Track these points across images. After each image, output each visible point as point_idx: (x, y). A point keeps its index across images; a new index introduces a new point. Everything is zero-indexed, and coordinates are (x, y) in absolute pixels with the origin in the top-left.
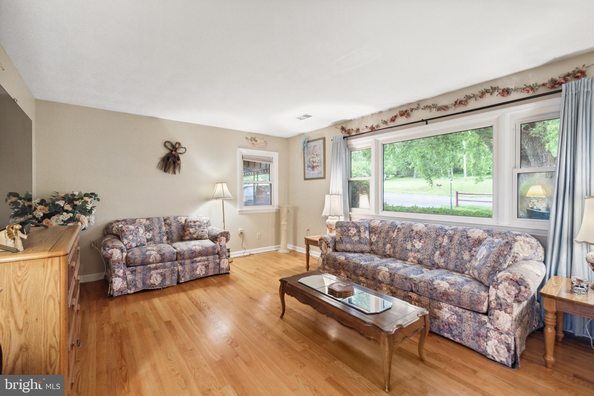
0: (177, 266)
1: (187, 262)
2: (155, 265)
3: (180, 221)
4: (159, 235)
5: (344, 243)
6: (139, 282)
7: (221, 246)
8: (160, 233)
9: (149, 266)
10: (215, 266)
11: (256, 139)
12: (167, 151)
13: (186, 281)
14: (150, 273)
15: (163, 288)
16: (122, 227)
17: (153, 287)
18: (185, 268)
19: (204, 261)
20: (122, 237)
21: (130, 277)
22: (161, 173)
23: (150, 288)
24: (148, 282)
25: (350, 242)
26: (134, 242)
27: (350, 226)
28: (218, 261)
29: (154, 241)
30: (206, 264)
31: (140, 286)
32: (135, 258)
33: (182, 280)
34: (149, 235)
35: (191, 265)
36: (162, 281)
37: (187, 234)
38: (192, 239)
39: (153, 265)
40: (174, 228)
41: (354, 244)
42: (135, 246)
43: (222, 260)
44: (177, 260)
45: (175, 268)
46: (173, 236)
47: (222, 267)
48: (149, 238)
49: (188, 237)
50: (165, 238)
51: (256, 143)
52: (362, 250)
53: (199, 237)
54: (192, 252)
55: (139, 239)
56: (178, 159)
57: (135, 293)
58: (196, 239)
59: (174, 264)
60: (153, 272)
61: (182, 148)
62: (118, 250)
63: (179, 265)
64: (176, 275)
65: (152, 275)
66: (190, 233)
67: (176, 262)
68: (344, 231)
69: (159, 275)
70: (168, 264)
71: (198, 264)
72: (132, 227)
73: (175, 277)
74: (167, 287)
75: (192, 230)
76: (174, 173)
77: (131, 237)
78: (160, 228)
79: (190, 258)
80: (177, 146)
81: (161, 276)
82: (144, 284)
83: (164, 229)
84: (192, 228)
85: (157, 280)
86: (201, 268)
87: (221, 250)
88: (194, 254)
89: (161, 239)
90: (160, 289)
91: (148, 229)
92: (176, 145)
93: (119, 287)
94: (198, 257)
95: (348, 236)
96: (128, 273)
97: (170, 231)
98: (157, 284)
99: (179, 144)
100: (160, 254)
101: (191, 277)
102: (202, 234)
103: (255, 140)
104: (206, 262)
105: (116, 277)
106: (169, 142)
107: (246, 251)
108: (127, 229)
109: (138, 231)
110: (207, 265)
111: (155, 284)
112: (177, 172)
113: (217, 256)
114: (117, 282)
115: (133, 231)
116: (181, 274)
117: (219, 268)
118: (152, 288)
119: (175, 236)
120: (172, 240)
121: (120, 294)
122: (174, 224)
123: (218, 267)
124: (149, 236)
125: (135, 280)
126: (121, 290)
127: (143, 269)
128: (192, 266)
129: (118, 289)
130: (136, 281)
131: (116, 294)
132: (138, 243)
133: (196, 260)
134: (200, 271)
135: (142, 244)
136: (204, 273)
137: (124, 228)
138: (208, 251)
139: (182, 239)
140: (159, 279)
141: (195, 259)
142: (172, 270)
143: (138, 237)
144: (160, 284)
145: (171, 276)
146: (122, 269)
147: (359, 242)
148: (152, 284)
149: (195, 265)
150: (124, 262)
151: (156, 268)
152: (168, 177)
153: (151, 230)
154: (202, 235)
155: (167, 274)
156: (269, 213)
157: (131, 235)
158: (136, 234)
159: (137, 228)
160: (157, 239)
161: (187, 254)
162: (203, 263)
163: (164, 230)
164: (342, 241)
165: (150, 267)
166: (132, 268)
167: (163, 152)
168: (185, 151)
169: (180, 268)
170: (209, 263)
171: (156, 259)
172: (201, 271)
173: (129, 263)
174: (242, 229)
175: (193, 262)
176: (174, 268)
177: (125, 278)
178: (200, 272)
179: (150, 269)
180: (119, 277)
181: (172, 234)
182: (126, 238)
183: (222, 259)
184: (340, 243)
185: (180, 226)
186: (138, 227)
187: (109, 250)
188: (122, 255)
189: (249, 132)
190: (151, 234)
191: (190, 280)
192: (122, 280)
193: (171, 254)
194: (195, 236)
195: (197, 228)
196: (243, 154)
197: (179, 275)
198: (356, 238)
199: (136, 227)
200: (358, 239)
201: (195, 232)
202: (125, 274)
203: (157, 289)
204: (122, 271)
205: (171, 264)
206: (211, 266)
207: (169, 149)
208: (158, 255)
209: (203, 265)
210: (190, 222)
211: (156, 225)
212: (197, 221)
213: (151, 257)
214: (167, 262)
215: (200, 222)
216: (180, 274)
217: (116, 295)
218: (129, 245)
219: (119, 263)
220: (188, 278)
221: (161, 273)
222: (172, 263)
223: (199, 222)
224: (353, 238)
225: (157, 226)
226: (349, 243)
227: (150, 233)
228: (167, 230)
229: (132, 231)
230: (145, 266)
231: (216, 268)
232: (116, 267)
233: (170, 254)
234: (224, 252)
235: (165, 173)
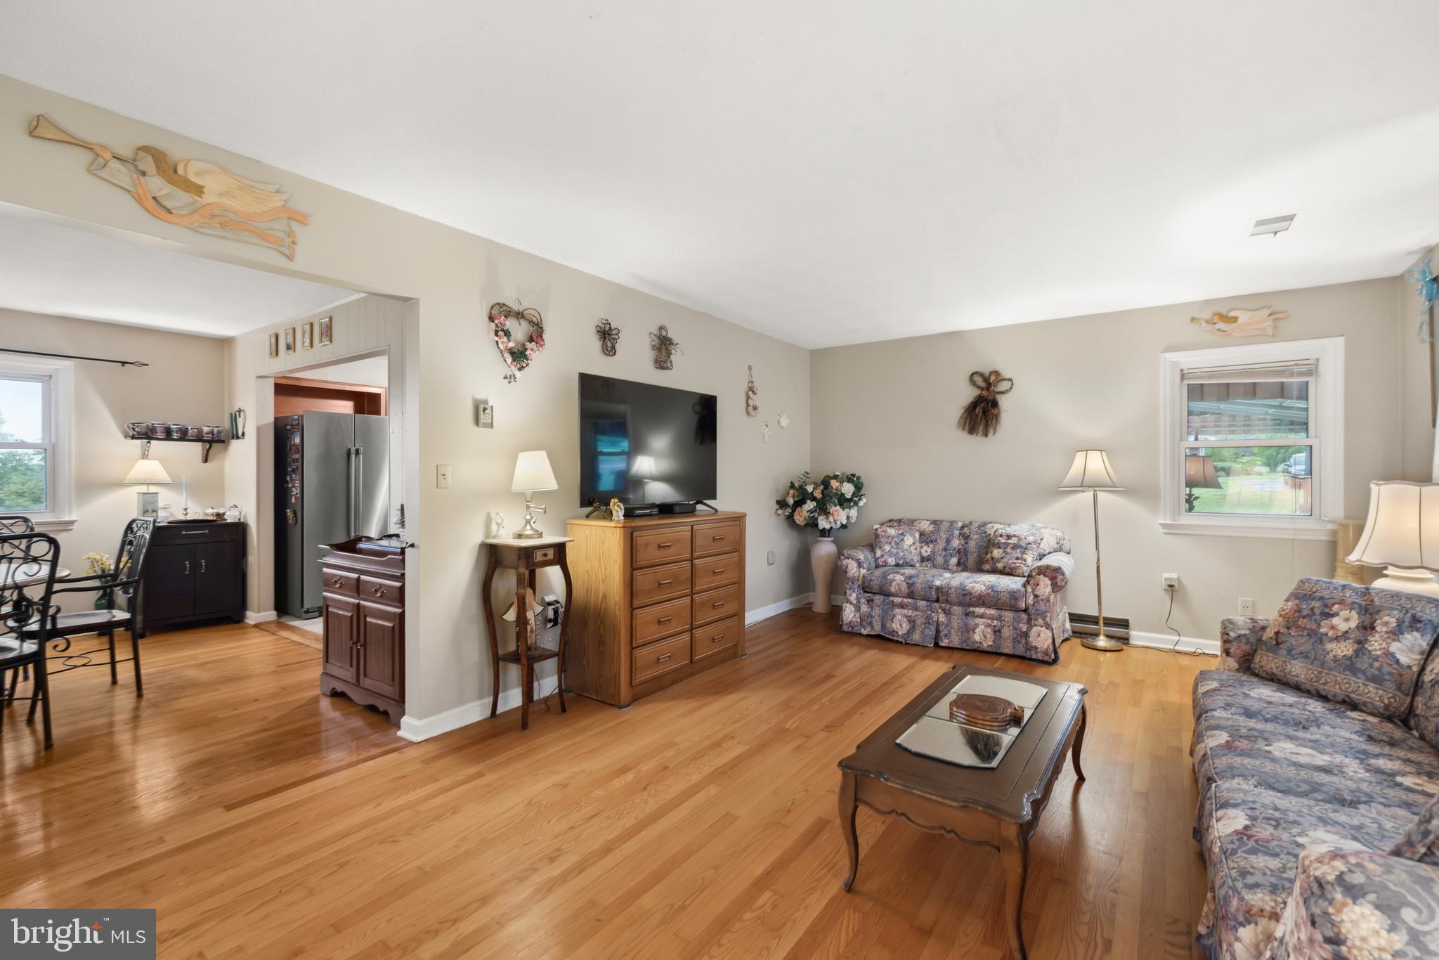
0: (937, 612)
1: (957, 610)
2: (900, 599)
3: (988, 533)
4: (944, 553)
5: (1283, 652)
6: (876, 621)
7: (1036, 596)
8: (945, 549)
9: (891, 598)
10: (1015, 636)
11: (1232, 314)
12: (977, 392)
13: (951, 645)
14: (892, 611)
15: (906, 643)
16: (877, 529)
17: (893, 636)
18: (950, 620)
19: (992, 618)
20: (876, 546)
21: (864, 608)
22: (964, 436)
23: (887, 636)
24: (888, 625)
25: (1312, 656)
26: (891, 557)
27: (1341, 602)
28: (1024, 628)
29: (933, 562)
30: (994, 626)
31: (877, 629)
32: (871, 580)
33: (944, 643)
34: (927, 550)
35: (964, 618)
36: (908, 631)
37: (987, 560)
38: (994, 571)
39: (898, 598)
40: (972, 545)
41: (1322, 666)
42: (894, 563)
43: (1035, 629)
44: (937, 601)
45: (933, 614)
46: (967, 559)
47: (1034, 644)
48: (925, 554)
49: (987, 567)
50: (954, 560)
51: (1234, 325)
52: (1348, 697)
53: (1007, 570)
54: (965, 592)
55: (902, 554)
56: (995, 404)
57: (868, 636)
58: (1002, 572)
59: (931, 607)
60: (897, 611)
61: (1005, 380)
62: (854, 562)
63: (940, 611)
64: (933, 628)
65: (894, 615)
66: (993, 558)
67: (936, 604)
68: (1305, 613)
69: (905, 620)
70: (922, 603)
71: (978, 620)
72: (892, 532)
73: (931, 631)
74: (914, 644)
75: (997, 553)
76: (986, 435)
77: (887, 548)
78: (948, 541)
79: (960, 604)
80: (992, 378)
81: (909, 621)
82: (883, 626)
83: (956, 543)
84: (999, 548)
85: (901, 625)
86: (983, 632)
87: (1034, 605)
88: (967, 598)
89: (946, 562)
90: (902, 642)
91: (925, 538)
92: (990, 376)
93: (849, 619)
94: (978, 607)
95: (1312, 633)
96: (863, 600)
97: (965, 550)
98: (900, 633)
99: (997, 373)
100: (907, 583)
101: (962, 643)
102: (1015, 563)
103: (1225, 318)
104: (995, 621)
105: (847, 603)
106: (976, 373)
107: (1182, 639)
108: (883, 534)
109: (903, 540)
110: (997, 629)
111: (897, 632)
112: (990, 434)
113: (1024, 616)
114: (847, 609)
115: (892, 538)
116: (944, 632)
117: (1026, 643)
118: (891, 637)
119: (972, 559)
120: (966, 567)
121: (850, 629)
122: (976, 537)
123: (1023, 641)
124: (926, 552)
125: (870, 616)
126: (852, 624)
127: (884, 601)
128: (966, 621)
129: (848, 622)
130: (872, 617)
131: (845, 628)
132: (899, 560)
133: (973, 612)
134: (982, 635)
135: (907, 563)
136: (991, 643)
137: (879, 532)
138: (999, 599)
139: (979, 568)
140: (906, 626)
141: (971, 609)
142: (927, 617)
143: (900, 551)
144: (905, 634)
145: (923, 626)
146: (854, 592)
147: (1349, 665)
148: (894, 631)
149: (972, 621)
150: (860, 582)
151: (902, 606)
152: (976, 442)
153: (931, 542)
154: (1013, 565)
155: (919, 622)
156: (1293, 540)
157: (888, 544)
158: (897, 544)
159: (902, 534)
160: (940, 560)
161: (953, 596)
162: (989, 621)
163: (954, 545)
164: (1278, 644)
165: (893, 601)
166: (869, 594)
167: (968, 394)
168: (1010, 386)
169: (942, 618)
170: (1003, 627)
171: (900, 589)
172: (985, 637)
173: (866, 588)
174: (1175, 576)
175: (967, 614)
176: (931, 615)
177: (858, 608)
178: (981, 639)
179: (894, 605)
180: (851, 603)
181: (966, 555)
182: (880, 548)
183: (1036, 625)
184: (1268, 650)
185: (984, 542)
186: (905, 533)
187: (844, 559)
188: (859, 572)
189: (1206, 301)
190: (929, 550)
191: (960, 647)
192: (853, 609)
193: (925, 588)
194: (1000, 565)
195: (1009, 550)
196: (1184, 367)
197: (938, 631)
198: (1344, 649)
199: (900, 532)
200: (1350, 653)
201: (1002, 558)
202: (859, 602)
203: (897, 641)
204: (854, 595)
205: (927, 606)
206: (1007, 632)
207: (979, 387)
208: (904, 583)
209: (989, 626)
210: (1001, 536)
211: (942, 534)
212: (1015, 536)
213: (893, 584)
214: (922, 600)
215: (1020, 539)
216: (941, 629)
217: (846, 630)
218: (883, 560)
219: (853, 583)
220: (956, 641)
221: (909, 616)
222: (929, 604)
223: (1016, 539)
224: (1329, 646)
225: (944, 536)
226: (1306, 657)
227: (929, 547)
228: (960, 547)
229: (890, 538)
230: (886, 597)
231: (1019, 643)
232: (848, 588)
233: (923, 586)
234: (1040, 612)
235: (969, 436)
